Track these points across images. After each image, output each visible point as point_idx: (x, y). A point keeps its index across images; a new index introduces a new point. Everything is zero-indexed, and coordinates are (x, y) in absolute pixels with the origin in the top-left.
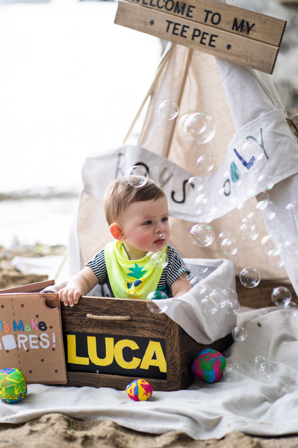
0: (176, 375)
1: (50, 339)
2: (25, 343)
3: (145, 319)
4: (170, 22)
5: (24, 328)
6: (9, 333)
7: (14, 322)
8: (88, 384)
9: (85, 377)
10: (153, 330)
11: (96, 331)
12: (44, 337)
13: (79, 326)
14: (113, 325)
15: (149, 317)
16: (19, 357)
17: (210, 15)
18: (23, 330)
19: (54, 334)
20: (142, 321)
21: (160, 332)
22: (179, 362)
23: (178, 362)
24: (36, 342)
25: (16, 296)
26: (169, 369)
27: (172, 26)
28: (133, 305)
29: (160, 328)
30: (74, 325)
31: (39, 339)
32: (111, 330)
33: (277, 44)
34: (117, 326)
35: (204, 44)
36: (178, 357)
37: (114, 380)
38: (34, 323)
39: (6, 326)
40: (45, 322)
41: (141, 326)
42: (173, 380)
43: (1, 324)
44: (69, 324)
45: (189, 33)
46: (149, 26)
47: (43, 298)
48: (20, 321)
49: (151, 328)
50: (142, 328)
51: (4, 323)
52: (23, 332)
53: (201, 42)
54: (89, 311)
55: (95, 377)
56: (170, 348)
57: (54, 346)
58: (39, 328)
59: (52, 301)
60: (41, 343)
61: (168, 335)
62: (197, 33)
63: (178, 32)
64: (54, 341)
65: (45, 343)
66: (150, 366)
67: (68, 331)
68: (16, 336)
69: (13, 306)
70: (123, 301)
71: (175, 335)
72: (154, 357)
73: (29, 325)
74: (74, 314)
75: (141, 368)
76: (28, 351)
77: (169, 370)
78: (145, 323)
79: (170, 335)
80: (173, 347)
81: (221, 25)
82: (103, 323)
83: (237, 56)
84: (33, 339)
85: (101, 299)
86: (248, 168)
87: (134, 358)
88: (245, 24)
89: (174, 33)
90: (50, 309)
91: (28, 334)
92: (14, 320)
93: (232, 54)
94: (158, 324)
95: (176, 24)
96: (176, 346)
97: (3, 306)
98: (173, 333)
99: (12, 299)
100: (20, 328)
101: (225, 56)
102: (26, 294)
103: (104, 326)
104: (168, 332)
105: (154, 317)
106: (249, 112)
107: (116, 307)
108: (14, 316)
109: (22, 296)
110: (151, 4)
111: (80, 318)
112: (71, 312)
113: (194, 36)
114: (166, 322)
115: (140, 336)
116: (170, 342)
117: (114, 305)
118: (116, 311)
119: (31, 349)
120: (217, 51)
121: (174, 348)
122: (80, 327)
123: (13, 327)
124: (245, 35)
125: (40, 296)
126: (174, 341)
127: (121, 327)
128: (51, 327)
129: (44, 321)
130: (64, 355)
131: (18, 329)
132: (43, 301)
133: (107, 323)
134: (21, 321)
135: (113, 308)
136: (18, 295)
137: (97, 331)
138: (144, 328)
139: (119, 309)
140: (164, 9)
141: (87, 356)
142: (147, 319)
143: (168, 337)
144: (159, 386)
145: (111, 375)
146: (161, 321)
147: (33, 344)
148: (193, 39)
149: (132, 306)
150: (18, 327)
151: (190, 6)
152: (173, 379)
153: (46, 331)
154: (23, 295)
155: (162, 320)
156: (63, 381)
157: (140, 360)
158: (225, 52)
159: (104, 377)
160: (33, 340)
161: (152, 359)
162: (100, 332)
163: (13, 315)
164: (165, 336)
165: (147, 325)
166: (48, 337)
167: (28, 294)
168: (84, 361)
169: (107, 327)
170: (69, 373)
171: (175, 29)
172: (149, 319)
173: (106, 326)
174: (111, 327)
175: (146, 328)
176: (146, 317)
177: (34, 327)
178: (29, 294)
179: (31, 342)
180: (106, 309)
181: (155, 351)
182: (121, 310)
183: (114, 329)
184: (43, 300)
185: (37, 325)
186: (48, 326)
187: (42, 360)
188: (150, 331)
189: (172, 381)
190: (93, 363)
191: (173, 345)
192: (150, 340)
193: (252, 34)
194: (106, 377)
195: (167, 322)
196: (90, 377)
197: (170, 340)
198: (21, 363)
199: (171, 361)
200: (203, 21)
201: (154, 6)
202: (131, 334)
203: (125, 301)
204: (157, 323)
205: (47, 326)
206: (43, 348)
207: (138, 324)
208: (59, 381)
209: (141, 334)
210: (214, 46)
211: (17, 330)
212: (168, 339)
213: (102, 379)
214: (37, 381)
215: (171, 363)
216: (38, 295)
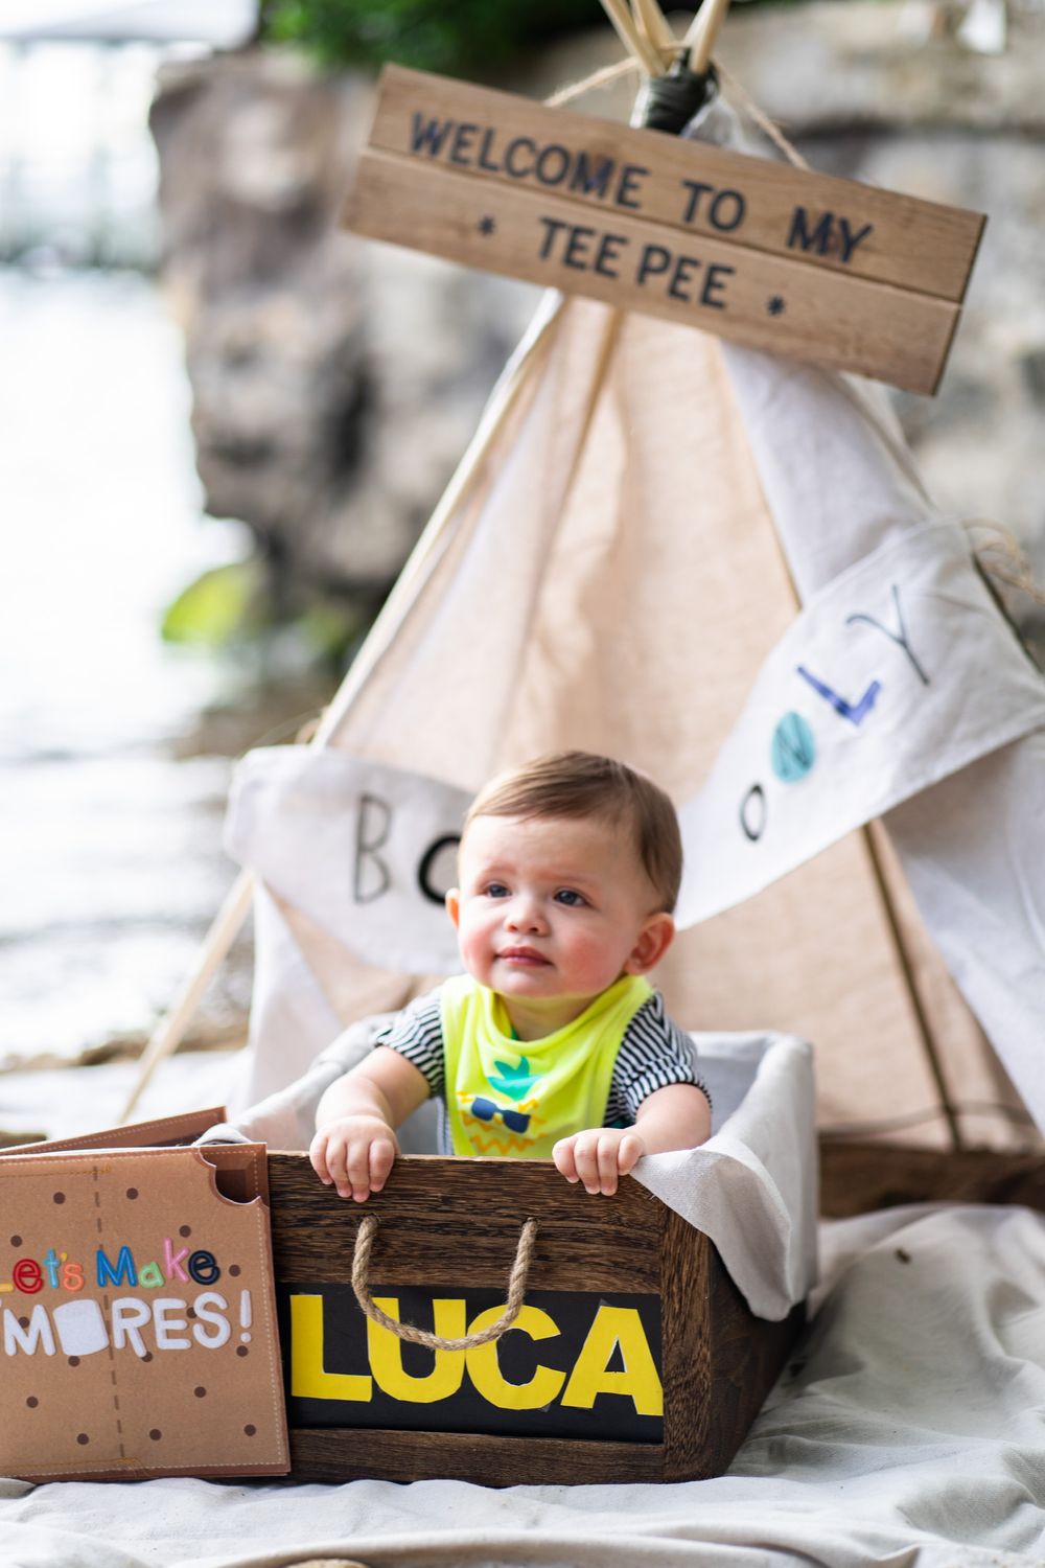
0: (698, 1425)
1: (231, 1314)
2: (139, 1329)
3: (587, 1225)
4: (553, 225)
5: (135, 1274)
6: (80, 1294)
7: (101, 1254)
8: (371, 1469)
9: (359, 1446)
10: (616, 1264)
11: (402, 1277)
12: (209, 1307)
13: (339, 1261)
14: (468, 1254)
15: (599, 1218)
16: (114, 1383)
17: (705, 201)
18: (133, 1282)
19: (245, 1296)
20: (573, 1234)
21: (640, 1270)
22: (708, 1375)
23: (704, 1375)
24: (179, 1325)
25: (108, 1158)
26: (671, 1401)
27: (562, 239)
28: (543, 1179)
29: (639, 1258)
30: (321, 1257)
31: (191, 1313)
32: (459, 1273)
33: (955, 293)
34: (479, 1255)
35: (684, 297)
36: (705, 1360)
37: (467, 1451)
38: (173, 1256)
39: (70, 1270)
40: (213, 1252)
41: (571, 1252)
42: (685, 1441)
43: (51, 1263)
44: (301, 1256)
45: (627, 261)
46: (477, 240)
47: (207, 1166)
48: (121, 1252)
49: (609, 1260)
50: (573, 1259)
51: (64, 1257)
52: (133, 1288)
53: (673, 292)
54: (376, 1205)
55: (395, 1443)
56: (677, 1326)
57: (245, 1338)
58: (192, 1276)
59: (242, 1171)
60: (198, 1330)
61: (671, 1280)
62: (656, 260)
63: (588, 256)
64: (245, 1321)
65: (211, 1330)
66: (598, 1394)
67: (294, 1280)
68: (105, 1307)
69: (97, 1195)
70: (502, 1165)
71: (695, 1281)
72: (616, 1364)
73: (154, 1264)
74: (320, 1218)
75: (565, 1402)
76: (148, 1358)
77: (671, 1406)
78: (584, 1241)
79: (676, 1280)
80: (689, 1324)
81: (748, 231)
82: (430, 1248)
83: (808, 336)
84: (168, 1315)
85: (424, 1161)
86: (857, 722)
87: (540, 1368)
88: (836, 227)
89: (569, 261)
90: (231, 1204)
91: (149, 1297)
92: (101, 1246)
93: (787, 331)
94: (635, 1243)
95: (577, 231)
96: (700, 1318)
97: (59, 1198)
98: (690, 1272)
99: (95, 1169)
100: (122, 1276)
101: (762, 337)
102: (146, 1153)
103: (430, 1258)
104: (668, 1269)
105: (619, 1219)
106: (848, 529)
107: (478, 1187)
108: (100, 1230)
109: (132, 1157)
110: (484, 163)
111: (342, 1233)
112: (308, 1212)
113: (645, 270)
114: (663, 1235)
115: (568, 1290)
116: (677, 1306)
117: (472, 1180)
118: (478, 1203)
119: (160, 1351)
120: (732, 319)
121: (693, 1326)
122: (341, 1265)
123: (95, 1271)
124: (837, 263)
125: (197, 1158)
126: (692, 1301)
127: (495, 1258)
128: (235, 1271)
129: (208, 1250)
130: (278, 1371)
131: (113, 1277)
132: (207, 1175)
133: (445, 1248)
134: (128, 1249)
135: (468, 1193)
136: (116, 1155)
137: (407, 1277)
138: (582, 1261)
139: (490, 1193)
140: (531, 180)
141: (365, 1369)
142: (592, 1226)
143: (668, 1286)
144: (633, 1466)
145: (456, 1436)
146: (646, 1234)
147: (167, 1331)
148: (641, 279)
149: (538, 1183)
150: (115, 1273)
151: (630, 170)
152: (686, 1436)
153: (217, 1284)
154: (134, 1154)
155: (649, 1229)
156: (276, 1466)
157: (564, 1374)
158: (759, 325)
159: (429, 1443)
160: (170, 1319)
161: (609, 1369)
162: (419, 1279)
163: (97, 1228)
164: (659, 1285)
165: (592, 1248)
166: (222, 1304)
167: (152, 1153)
168: (352, 1389)
169: (444, 1262)
170: (296, 1432)
171: (573, 246)
172: (599, 1226)
173: (440, 1256)
174: (459, 1261)
175: (588, 1259)
176: (590, 1218)
177: (174, 1271)
178: (158, 1153)
179: (161, 1326)
180: (442, 1197)
181: (618, 1343)
182: (496, 1196)
183: (468, 1268)
184: (207, 1171)
185: (185, 1264)
186: (224, 1265)
187: (200, 1392)
188: (604, 1269)
189: (682, 1447)
190: (385, 1395)
191: (690, 1315)
192: (602, 1301)
193: (862, 261)
194: (438, 1442)
195: (667, 1236)
196: (377, 1443)
197: (676, 1299)
198: (121, 1404)
199: (681, 1374)
200: (678, 218)
201: (494, 168)
202: (534, 1282)
203: (514, 1164)
204: (628, 1238)
205: (219, 1265)
206: (205, 1348)
207: (558, 1246)
208: (259, 1466)
209: (572, 1280)
210: (719, 305)
211: (110, 1283)
212: (670, 1295)
213: (422, 1448)
214: (180, 1469)
215: (681, 1380)
216: (190, 1153)
